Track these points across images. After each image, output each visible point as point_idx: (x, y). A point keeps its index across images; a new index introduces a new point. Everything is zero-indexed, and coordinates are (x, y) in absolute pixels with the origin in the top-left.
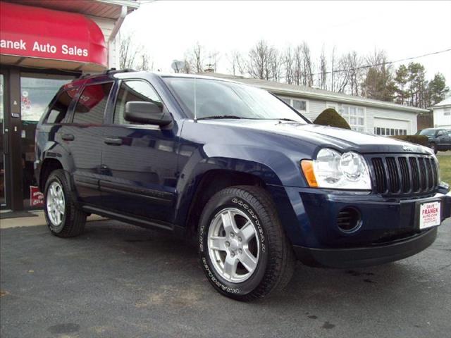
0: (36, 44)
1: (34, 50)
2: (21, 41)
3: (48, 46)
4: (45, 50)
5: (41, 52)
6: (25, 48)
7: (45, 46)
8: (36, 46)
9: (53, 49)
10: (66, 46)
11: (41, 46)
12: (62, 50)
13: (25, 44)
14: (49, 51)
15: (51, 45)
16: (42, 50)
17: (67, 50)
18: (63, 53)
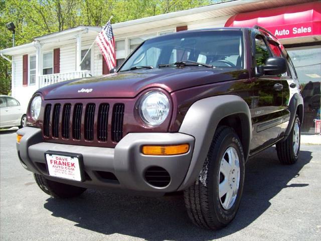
0: (277, 31)
3: (284, 30)
4: (282, 34)
7: (282, 32)
8: (277, 33)
9: (287, 32)
10: (296, 29)
11: (280, 32)
12: (293, 31)
14: (284, 34)
15: (286, 30)
16: (280, 35)
17: (296, 31)
18: (294, 33)
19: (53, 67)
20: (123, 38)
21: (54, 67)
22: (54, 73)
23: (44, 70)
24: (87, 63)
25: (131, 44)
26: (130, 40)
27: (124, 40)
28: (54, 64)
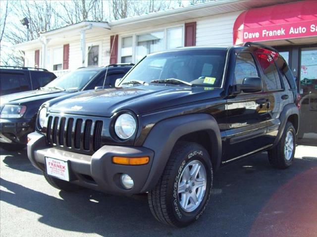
0: (292, 28)
1: (290, 33)
2: (282, 29)
3: (300, 28)
4: (298, 32)
5: (295, 34)
6: (284, 34)
7: (298, 29)
8: (292, 31)
9: (304, 30)
10: (314, 26)
11: (295, 29)
12: (310, 29)
13: (284, 30)
14: (300, 32)
15: (302, 27)
16: (296, 33)
17: (314, 29)
18: (312, 31)
19: (62, 64)
20: (130, 34)
21: (64, 63)
22: (64, 69)
23: (54, 66)
24: (96, 59)
25: (139, 41)
26: (138, 36)
27: (132, 37)
28: (64, 61)
